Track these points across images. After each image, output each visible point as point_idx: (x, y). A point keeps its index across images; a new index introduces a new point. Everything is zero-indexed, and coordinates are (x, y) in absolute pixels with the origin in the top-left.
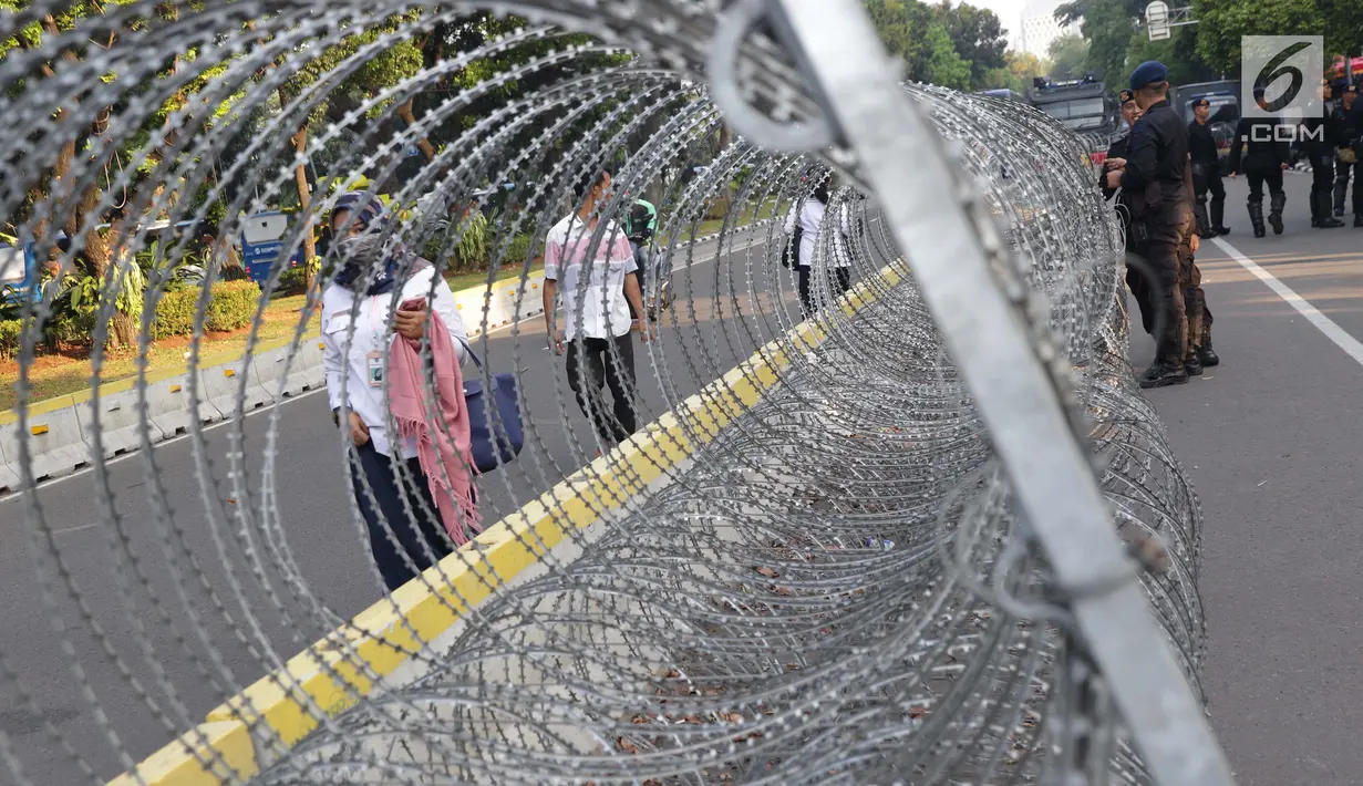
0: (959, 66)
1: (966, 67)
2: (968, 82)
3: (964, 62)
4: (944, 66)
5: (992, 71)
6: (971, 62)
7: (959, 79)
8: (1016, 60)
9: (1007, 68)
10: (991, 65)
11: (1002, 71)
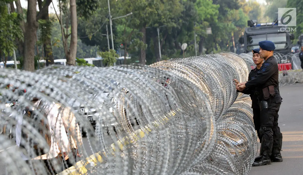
0: (212, 7)
1: (216, 9)
2: (216, 17)
3: (215, 6)
4: (203, 7)
5: (232, 11)
6: (219, 6)
7: (211, 15)
8: (246, 5)
9: (241, 9)
10: (231, 7)
11: (238, 11)
